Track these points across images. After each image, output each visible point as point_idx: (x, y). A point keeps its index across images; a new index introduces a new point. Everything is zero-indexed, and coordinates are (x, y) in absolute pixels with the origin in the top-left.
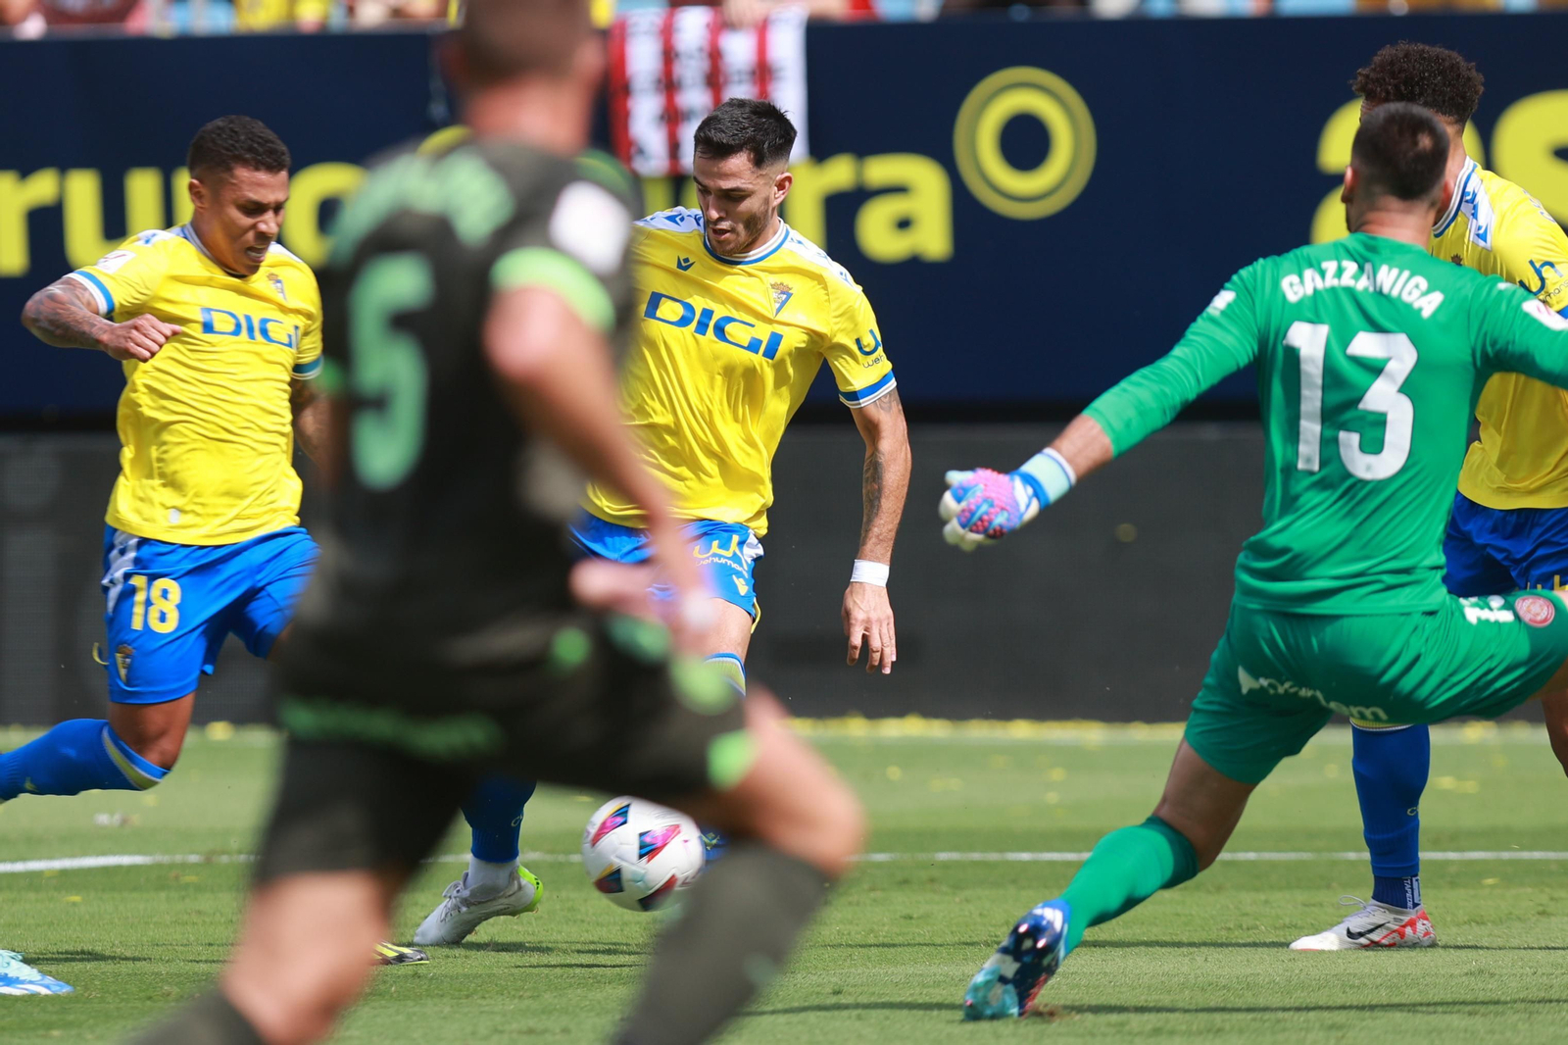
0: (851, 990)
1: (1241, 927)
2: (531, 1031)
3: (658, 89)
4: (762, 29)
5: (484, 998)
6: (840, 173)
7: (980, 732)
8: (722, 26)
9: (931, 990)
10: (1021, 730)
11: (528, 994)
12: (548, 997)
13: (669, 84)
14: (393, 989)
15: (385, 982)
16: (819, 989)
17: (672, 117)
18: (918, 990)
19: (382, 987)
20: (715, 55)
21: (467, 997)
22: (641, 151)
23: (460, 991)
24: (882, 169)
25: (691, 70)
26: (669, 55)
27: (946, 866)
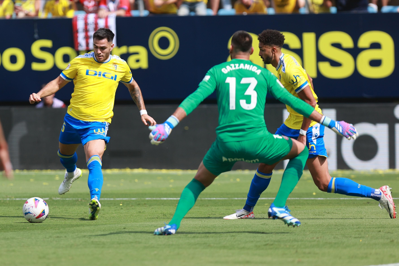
0: (128, 228)
1: (212, 214)
2: (58, 237)
3: (84, 31)
4: (107, 18)
5: (48, 230)
6: (124, 50)
7: (155, 172)
8: (97, 18)
9: (145, 228)
10: (164, 171)
11: (57, 229)
12: (62, 229)
13: (86, 30)
14: (28, 228)
15: (26, 226)
16: (120, 228)
17: (87, 38)
18: (142, 228)
19: (25, 227)
20: (96, 24)
21: (44, 229)
22: (80, 45)
23: (42, 228)
24: (133, 49)
25: (91, 28)
26: (86, 24)
27: (148, 201)
